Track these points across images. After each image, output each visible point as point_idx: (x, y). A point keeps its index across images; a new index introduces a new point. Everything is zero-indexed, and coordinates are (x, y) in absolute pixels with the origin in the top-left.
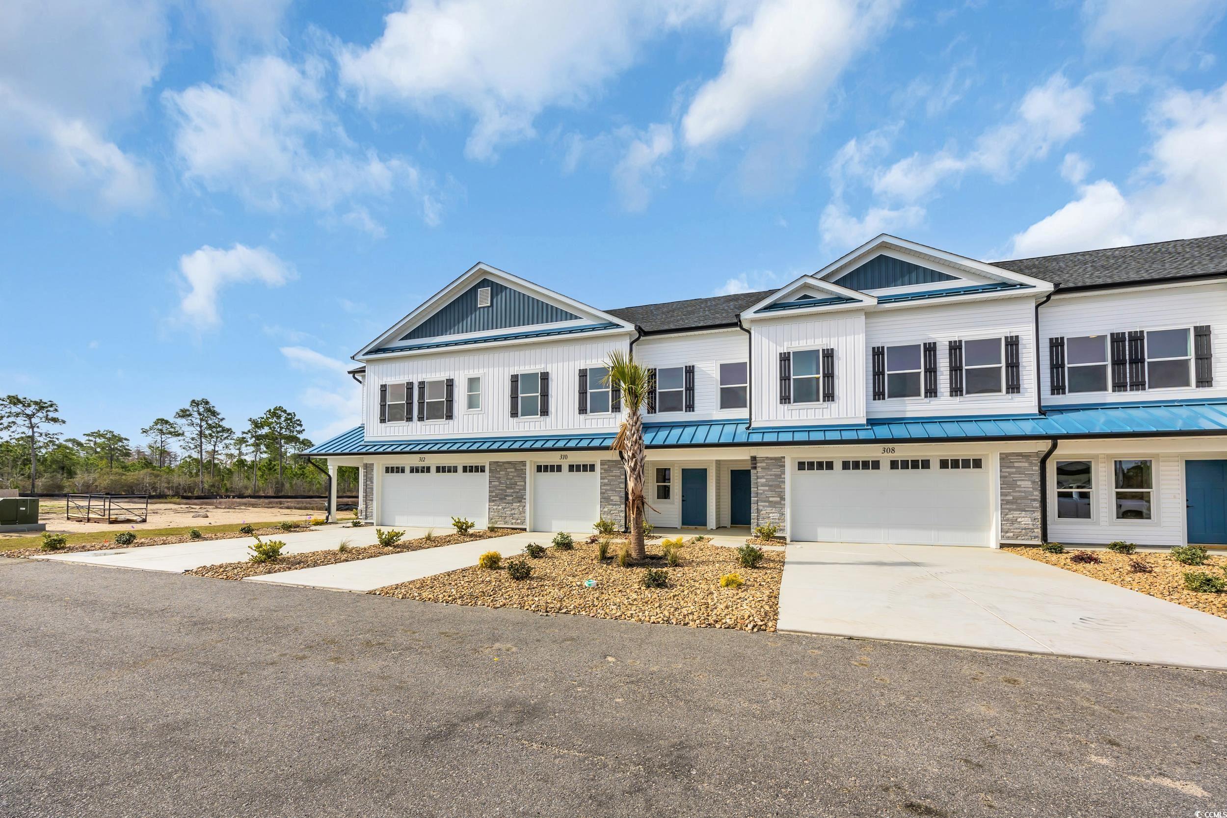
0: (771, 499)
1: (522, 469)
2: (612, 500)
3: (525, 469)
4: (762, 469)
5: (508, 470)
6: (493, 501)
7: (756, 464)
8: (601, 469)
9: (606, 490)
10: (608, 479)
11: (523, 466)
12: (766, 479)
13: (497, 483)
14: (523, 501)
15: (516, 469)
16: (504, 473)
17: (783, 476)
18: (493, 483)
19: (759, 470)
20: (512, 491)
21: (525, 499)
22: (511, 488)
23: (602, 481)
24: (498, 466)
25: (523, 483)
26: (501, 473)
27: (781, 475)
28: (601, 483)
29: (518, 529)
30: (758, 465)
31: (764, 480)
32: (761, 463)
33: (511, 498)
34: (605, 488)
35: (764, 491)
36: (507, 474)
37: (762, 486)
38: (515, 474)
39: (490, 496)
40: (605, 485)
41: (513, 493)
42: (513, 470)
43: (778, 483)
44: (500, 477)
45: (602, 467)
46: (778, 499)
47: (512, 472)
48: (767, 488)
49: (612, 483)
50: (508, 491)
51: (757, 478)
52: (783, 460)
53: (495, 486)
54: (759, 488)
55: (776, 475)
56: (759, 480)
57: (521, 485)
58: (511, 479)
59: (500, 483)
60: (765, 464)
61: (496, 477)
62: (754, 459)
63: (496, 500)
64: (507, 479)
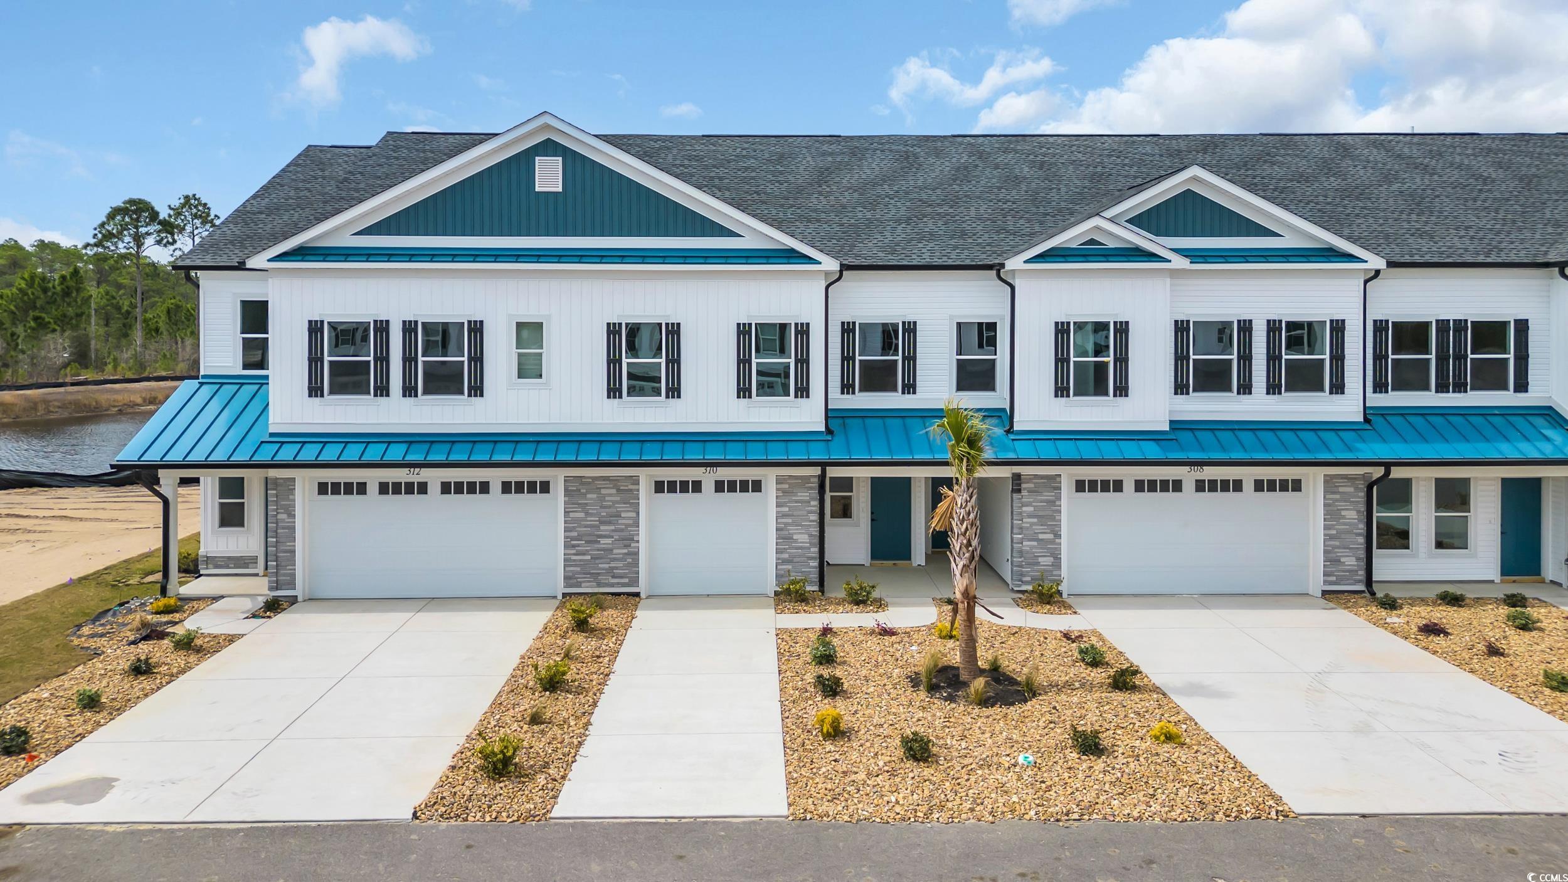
0: (1041, 536)
1: (631, 490)
2: (796, 541)
3: (638, 490)
4: (1028, 492)
5: (603, 491)
6: (574, 546)
7: (1020, 485)
8: (777, 490)
9: (786, 524)
10: (789, 507)
11: (633, 484)
12: (1034, 506)
13: (582, 515)
14: (633, 545)
15: (618, 490)
16: (595, 496)
17: (1057, 503)
18: (572, 515)
19: (1024, 493)
20: (613, 528)
21: (638, 542)
22: (609, 523)
23: (780, 509)
24: (583, 484)
25: (634, 515)
26: (589, 496)
27: (1055, 502)
28: (777, 512)
29: (624, 594)
30: (1023, 486)
31: (1032, 509)
32: (1028, 483)
33: (609, 541)
34: (783, 520)
35: (1032, 524)
36: (602, 498)
37: (1030, 516)
38: (619, 499)
39: (566, 537)
40: (784, 515)
41: (613, 531)
42: (614, 491)
43: (1050, 513)
44: (586, 504)
45: (779, 486)
46: (1051, 536)
47: (610, 495)
48: (1035, 520)
49: (795, 513)
50: (602, 528)
51: (1023, 506)
52: (1058, 479)
53: (575, 520)
54: (1024, 520)
55: (1048, 502)
56: (1024, 509)
57: (629, 518)
58: (609, 507)
59: (587, 514)
60: (1032, 485)
61: (579, 504)
62: (1017, 477)
63: (578, 546)
64: (601, 507)
